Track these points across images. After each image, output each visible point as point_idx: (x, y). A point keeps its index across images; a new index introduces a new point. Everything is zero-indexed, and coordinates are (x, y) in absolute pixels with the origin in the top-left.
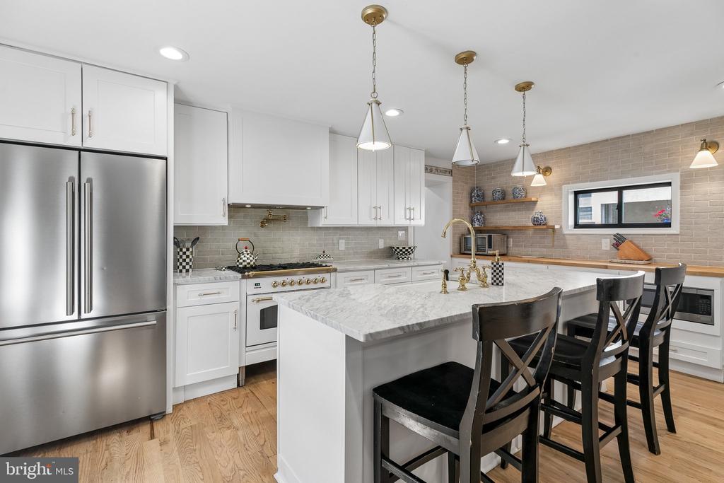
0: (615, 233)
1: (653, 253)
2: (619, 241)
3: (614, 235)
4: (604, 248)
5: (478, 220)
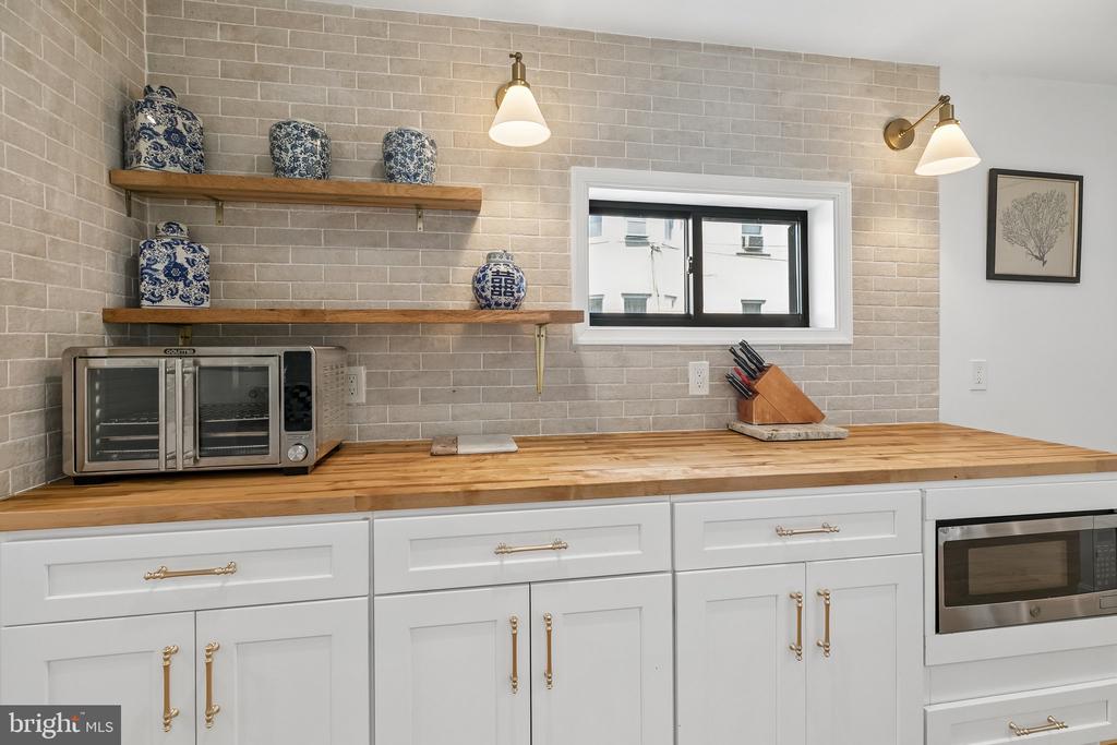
2: (748, 365)
3: (728, 350)
5: (176, 271)
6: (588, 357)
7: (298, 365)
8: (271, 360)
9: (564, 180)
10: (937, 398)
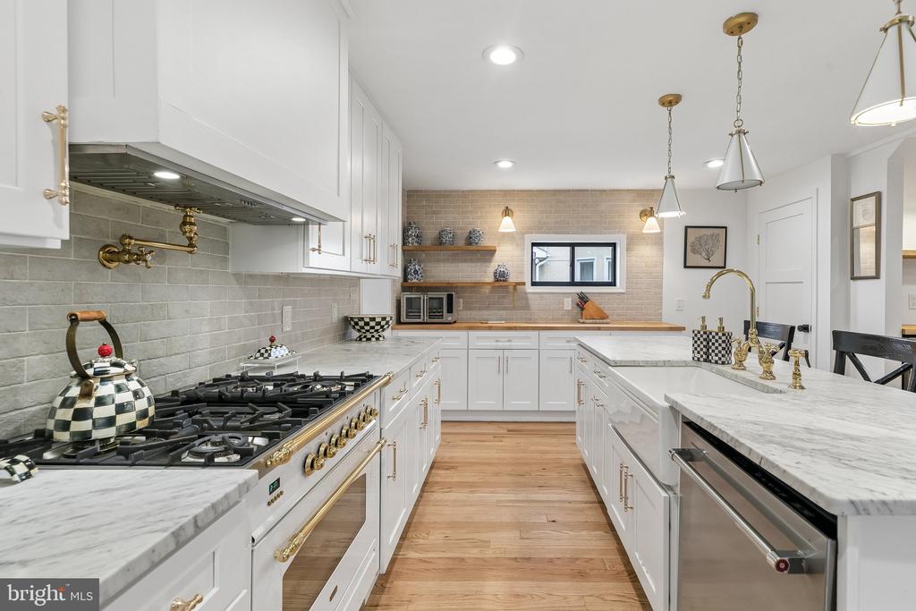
0: (579, 291)
2: (583, 300)
3: (578, 294)
4: (566, 308)
5: (416, 272)
6: (530, 296)
7: (450, 297)
8: (444, 295)
9: (523, 239)
10: (661, 313)
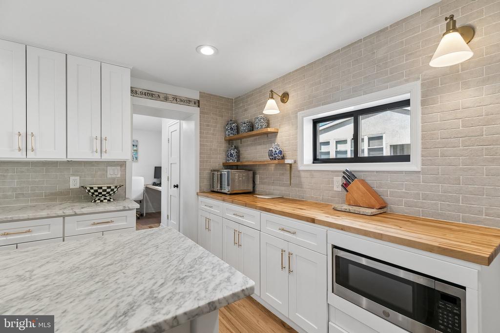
0: (344, 169)
1: (388, 198)
2: (348, 180)
3: (344, 173)
4: (335, 189)
5: (231, 155)
9: (297, 117)
